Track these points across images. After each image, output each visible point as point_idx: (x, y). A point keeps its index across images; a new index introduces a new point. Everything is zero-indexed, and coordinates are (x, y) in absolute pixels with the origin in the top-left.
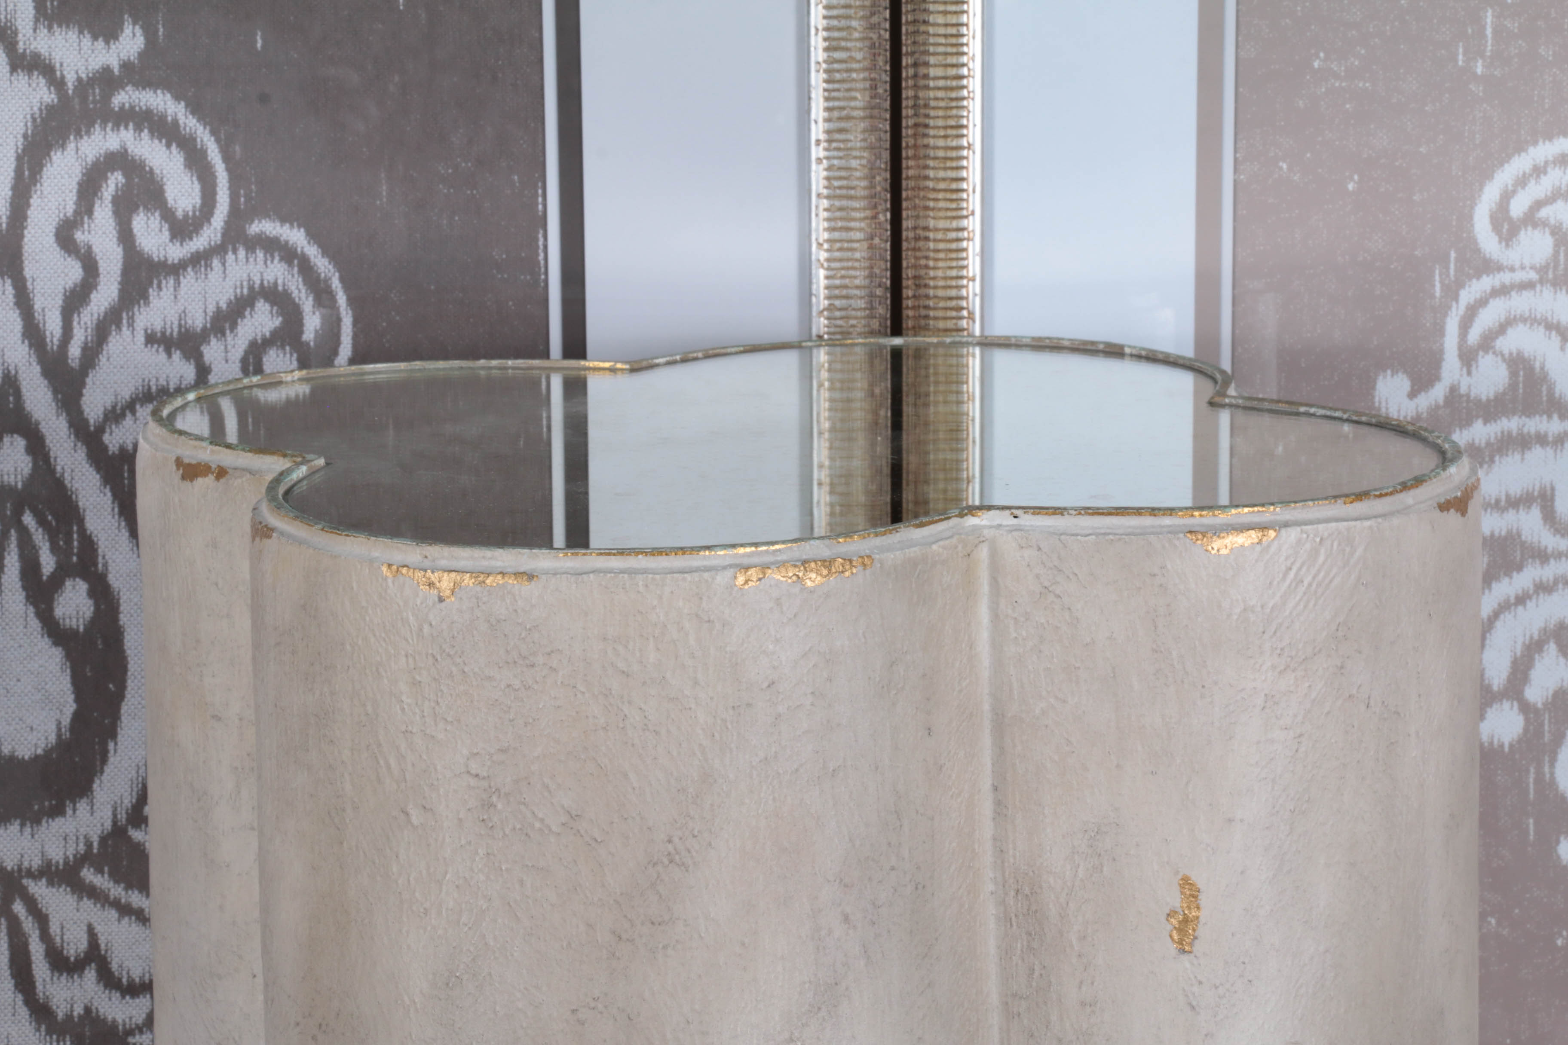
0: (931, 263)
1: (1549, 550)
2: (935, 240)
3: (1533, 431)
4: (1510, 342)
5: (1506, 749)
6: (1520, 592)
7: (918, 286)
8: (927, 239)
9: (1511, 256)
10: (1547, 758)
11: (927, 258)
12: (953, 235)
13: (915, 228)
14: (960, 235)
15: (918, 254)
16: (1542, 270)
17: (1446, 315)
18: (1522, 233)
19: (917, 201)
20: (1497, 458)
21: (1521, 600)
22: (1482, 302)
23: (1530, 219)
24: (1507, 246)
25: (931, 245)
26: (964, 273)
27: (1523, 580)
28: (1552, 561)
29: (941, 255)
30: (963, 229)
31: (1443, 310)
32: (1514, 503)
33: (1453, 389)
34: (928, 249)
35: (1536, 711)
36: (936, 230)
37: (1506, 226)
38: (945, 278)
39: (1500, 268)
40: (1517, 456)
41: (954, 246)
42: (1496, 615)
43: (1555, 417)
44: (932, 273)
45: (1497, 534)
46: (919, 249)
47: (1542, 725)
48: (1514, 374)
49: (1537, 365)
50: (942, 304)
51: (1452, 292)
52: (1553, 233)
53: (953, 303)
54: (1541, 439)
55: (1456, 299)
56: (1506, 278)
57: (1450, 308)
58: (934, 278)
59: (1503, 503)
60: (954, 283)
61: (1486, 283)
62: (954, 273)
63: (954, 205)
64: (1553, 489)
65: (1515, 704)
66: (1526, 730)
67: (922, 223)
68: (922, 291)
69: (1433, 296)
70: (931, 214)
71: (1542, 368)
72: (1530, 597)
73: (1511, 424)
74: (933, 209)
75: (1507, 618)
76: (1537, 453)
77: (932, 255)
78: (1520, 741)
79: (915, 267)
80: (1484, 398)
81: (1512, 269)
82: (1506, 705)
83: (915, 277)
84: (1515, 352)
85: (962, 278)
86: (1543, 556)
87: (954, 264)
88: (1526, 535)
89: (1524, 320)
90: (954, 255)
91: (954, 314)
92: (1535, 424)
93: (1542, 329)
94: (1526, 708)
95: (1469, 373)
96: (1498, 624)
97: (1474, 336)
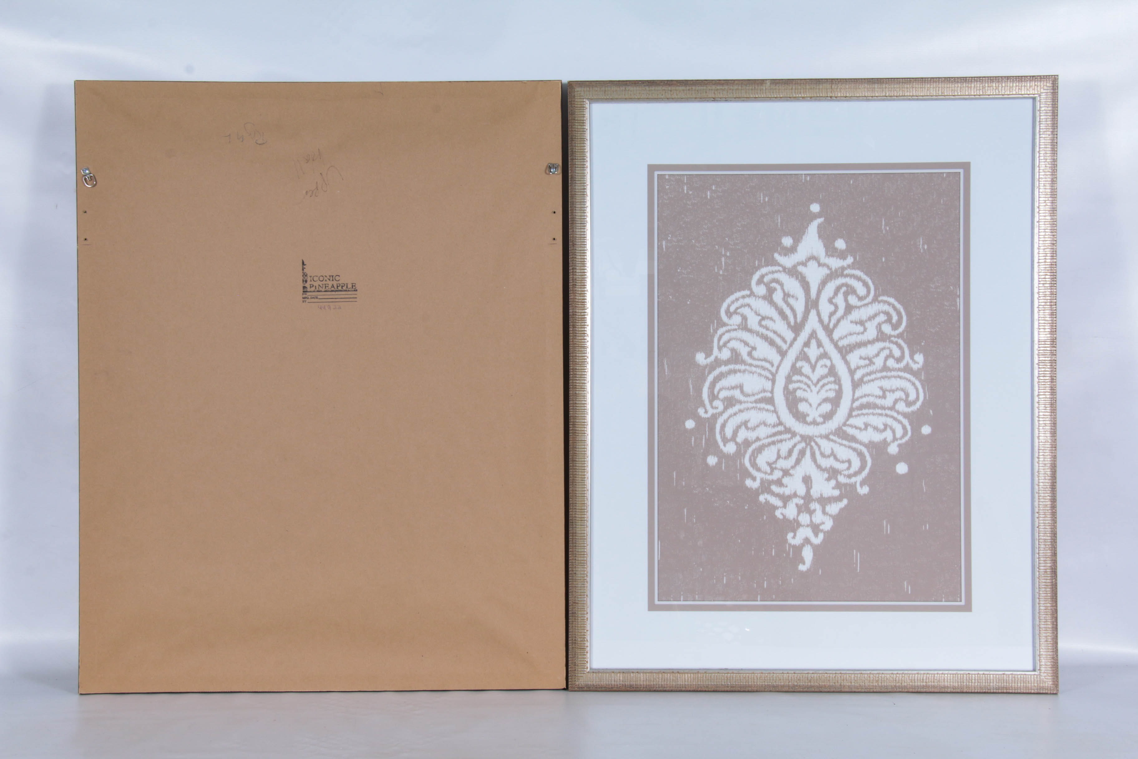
0: (577, 321)
1: (742, 401)
2: (578, 315)
3: (737, 369)
4: (730, 345)
5: (732, 455)
6: (735, 412)
7: (573, 327)
8: (576, 315)
9: (730, 322)
10: (742, 457)
11: (576, 320)
12: (583, 314)
13: (573, 312)
14: (585, 314)
15: (574, 319)
16: (739, 326)
17: (714, 337)
18: (733, 316)
19: (573, 305)
20: (728, 376)
21: (735, 414)
22: (723, 334)
23: (735, 312)
24: (730, 319)
25: (577, 317)
26: (586, 324)
27: (736, 409)
28: (743, 404)
29: (580, 319)
30: (585, 312)
31: (713, 336)
32: (733, 388)
33: (716, 357)
34: (576, 318)
35: (740, 445)
36: (578, 312)
37: (729, 314)
38: (581, 325)
39: (728, 325)
40: (733, 375)
41: (583, 317)
42: (729, 418)
43: (743, 365)
44: (577, 324)
45: (728, 396)
46: (574, 318)
47: (741, 448)
48: (732, 353)
49: (738, 351)
50: (580, 332)
51: (715, 331)
52: (741, 316)
53: (583, 332)
54: (740, 371)
55: (716, 333)
56: (729, 328)
57: (715, 335)
58: (578, 325)
59: (730, 388)
60: (583, 327)
61: (724, 329)
62: (583, 324)
63: (583, 306)
64: (743, 384)
65: (734, 443)
66: (737, 450)
67: (575, 311)
68: (575, 329)
69: (710, 332)
70: (577, 308)
71: (739, 352)
72: (737, 414)
73: (732, 367)
74: (577, 307)
75: (731, 419)
76: (738, 375)
77: (577, 319)
78: (735, 453)
79: (573, 322)
80: (724, 360)
81: (731, 325)
82: (731, 443)
83: (573, 325)
84: (732, 347)
85: (585, 325)
86: (740, 402)
87: (583, 322)
88: (736, 397)
89: (735, 339)
90: (583, 319)
91: (583, 335)
92: (738, 367)
93: (739, 341)
94: (737, 443)
95: (720, 353)
96: (729, 421)
97: (721, 343)
